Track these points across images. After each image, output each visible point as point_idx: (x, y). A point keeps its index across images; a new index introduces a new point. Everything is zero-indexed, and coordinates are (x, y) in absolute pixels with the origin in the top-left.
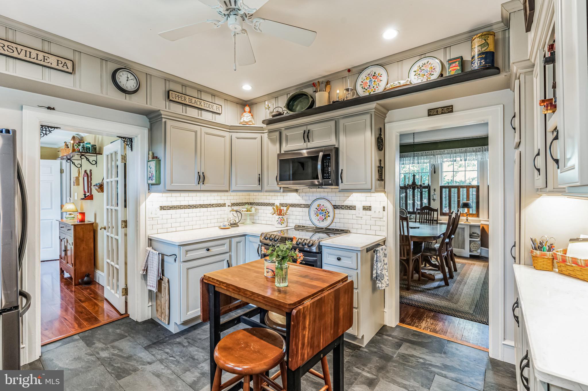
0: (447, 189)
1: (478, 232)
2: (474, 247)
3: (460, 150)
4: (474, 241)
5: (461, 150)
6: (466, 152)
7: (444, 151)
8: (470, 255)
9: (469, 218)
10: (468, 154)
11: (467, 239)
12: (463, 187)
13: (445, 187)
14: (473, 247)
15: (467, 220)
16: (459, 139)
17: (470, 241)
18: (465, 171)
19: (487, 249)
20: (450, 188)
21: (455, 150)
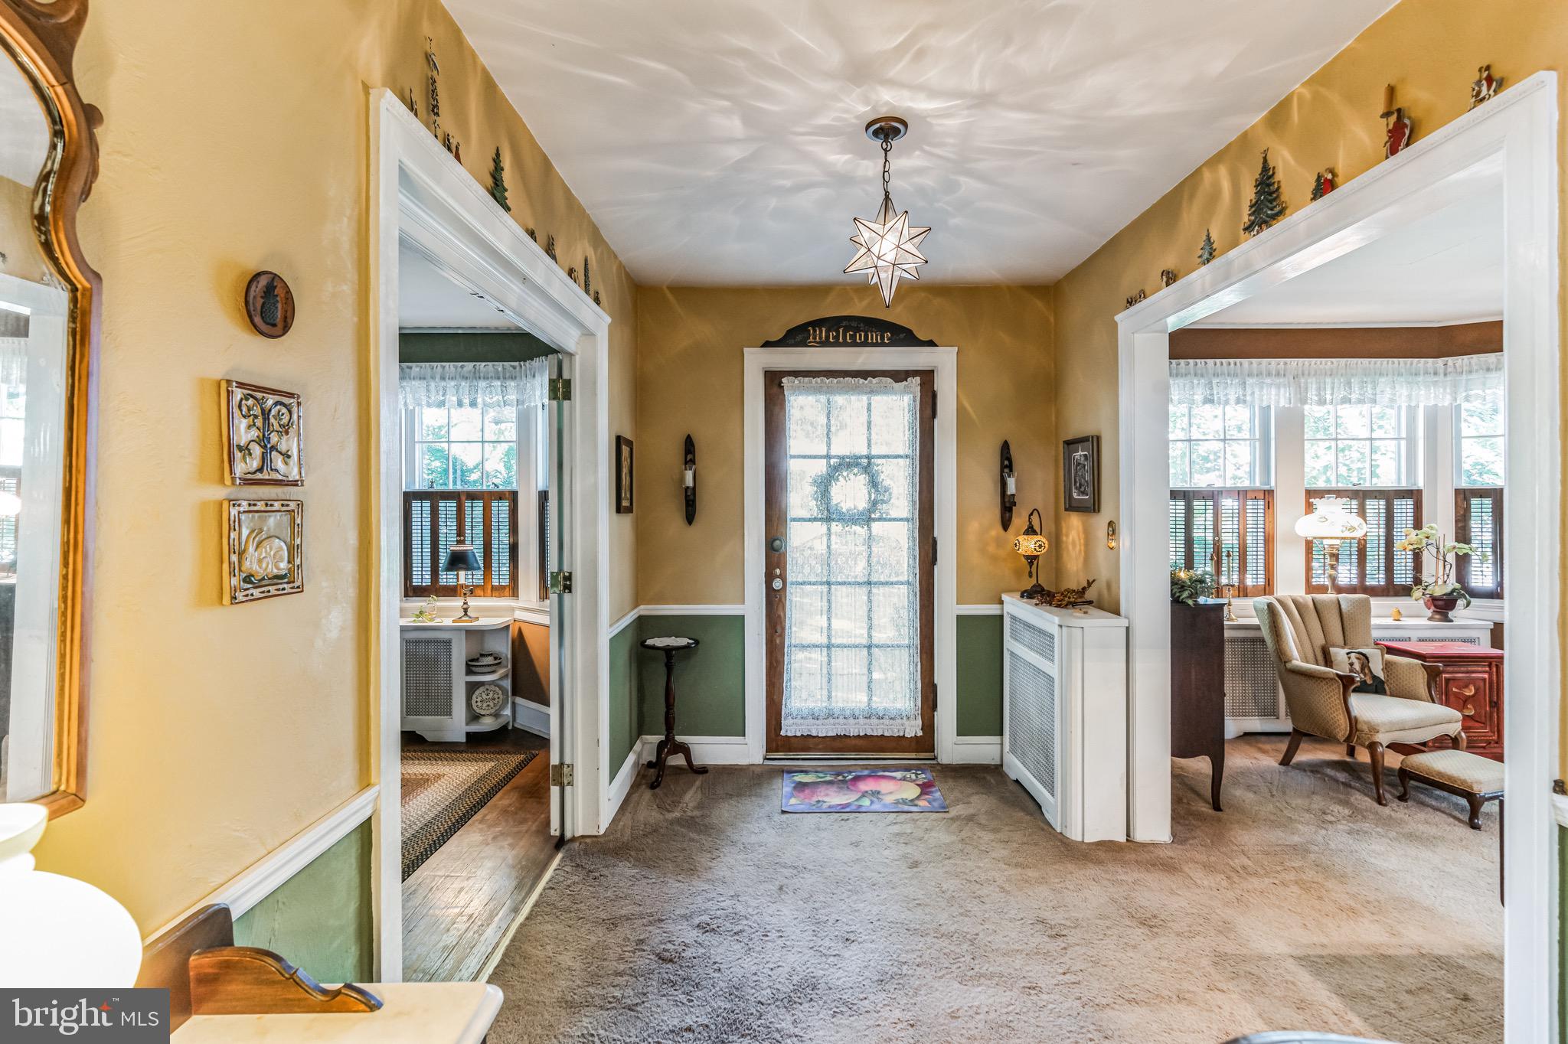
0: (427, 504)
1: (504, 649)
2: (485, 705)
3: (459, 369)
4: (482, 684)
5: (462, 367)
6: (476, 376)
7: (411, 368)
8: (468, 734)
9: (473, 602)
10: (482, 384)
11: (459, 680)
12: (472, 496)
13: (420, 496)
14: (479, 704)
15: (466, 611)
16: (460, 331)
17: (467, 683)
18: (483, 442)
19: (542, 708)
20: (433, 497)
21: (444, 367)
